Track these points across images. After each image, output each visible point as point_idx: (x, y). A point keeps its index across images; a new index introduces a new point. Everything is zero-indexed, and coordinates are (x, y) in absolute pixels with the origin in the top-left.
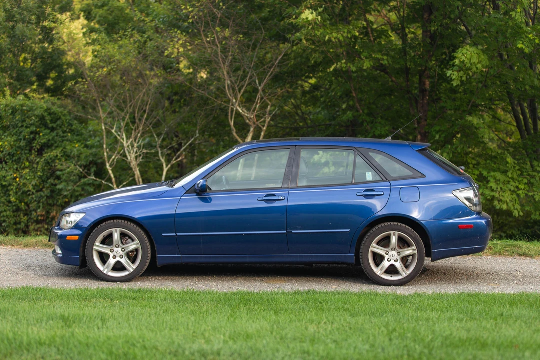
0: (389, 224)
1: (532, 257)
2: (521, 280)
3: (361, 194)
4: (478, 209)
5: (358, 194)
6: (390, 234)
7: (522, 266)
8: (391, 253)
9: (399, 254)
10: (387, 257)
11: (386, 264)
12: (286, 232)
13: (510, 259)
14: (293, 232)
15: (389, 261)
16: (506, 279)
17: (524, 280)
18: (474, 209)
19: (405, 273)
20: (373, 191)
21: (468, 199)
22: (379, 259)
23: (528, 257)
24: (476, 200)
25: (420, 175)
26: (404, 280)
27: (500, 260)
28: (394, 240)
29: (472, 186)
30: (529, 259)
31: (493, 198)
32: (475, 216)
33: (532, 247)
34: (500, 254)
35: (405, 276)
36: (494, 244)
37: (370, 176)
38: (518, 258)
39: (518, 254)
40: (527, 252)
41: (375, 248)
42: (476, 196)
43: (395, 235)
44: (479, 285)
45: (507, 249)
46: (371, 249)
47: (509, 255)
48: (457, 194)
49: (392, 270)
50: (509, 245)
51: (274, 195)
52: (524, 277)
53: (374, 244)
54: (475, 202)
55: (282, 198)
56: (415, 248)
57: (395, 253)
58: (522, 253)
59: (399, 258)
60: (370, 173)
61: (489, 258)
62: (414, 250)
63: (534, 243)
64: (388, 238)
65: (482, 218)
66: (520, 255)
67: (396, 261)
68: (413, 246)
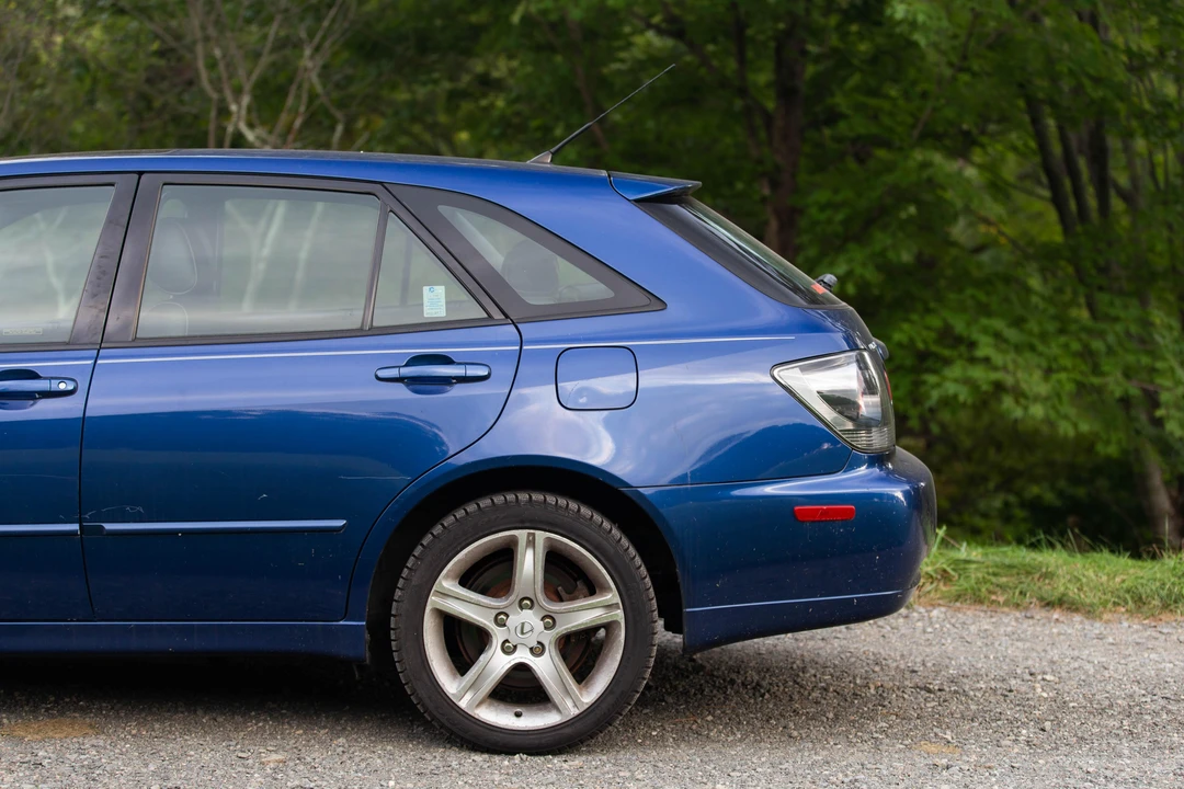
0: (511, 497)
1: (1090, 612)
2: (1048, 725)
3: (394, 373)
4: (878, 439)
5: (382, 374)
6: (513, 541)
7: (1054, 654)
8: (518, 617)
9: (550, 621)
10: (498, 634)
11: (496, 663)
12: (76, 527)
13: (1009, 621)
14: (108, 526)
15: (508, 649)
16: (987, 717)
17: (1059, 724)
18: (862, 439)
19: (573, 700)
20: (445, 360)
21: (839, 402)
22: (465, 643)
23: (1077, 610)
24: (868, 405)
25: (643, 299)
26: (568, 731)
27: (977, 622)
28: (529, 564)
29: (853, 347)
30: (1077, 618)
31: (999, 387)
32: (863, 470)
33: (1091, 573)
34: (979, 601)
35: (574, 712)
36: (957, 562)
37: (436, 301)
38: (1040, 614)
39: (1041, 599)
40: (1073, 592)
41: (451, 596)
42: (870, 388)
43: (531, 543)
44: (877, 744)
45: (1003, 580)
46: (434, 601)
47: (1006, 603)
48: (792, 376)
49: (520, 688)
50: (1011, 567)
51: (31, 375)
52: (1060, 705)
53: (446, 583)
54: (864, 411)
55: (62, 386)
56: (612, 596)
57: (531, 618)
58: (1056, 594)
59: (549, 638)
60: (440, 290)
61: (935, 613)
62: (609, 607)
63: (1096, 555)
64: (504, 557)
65: (889, 478)
66: (1049, 605)
67: (538, 650)
68: (605, 589)
